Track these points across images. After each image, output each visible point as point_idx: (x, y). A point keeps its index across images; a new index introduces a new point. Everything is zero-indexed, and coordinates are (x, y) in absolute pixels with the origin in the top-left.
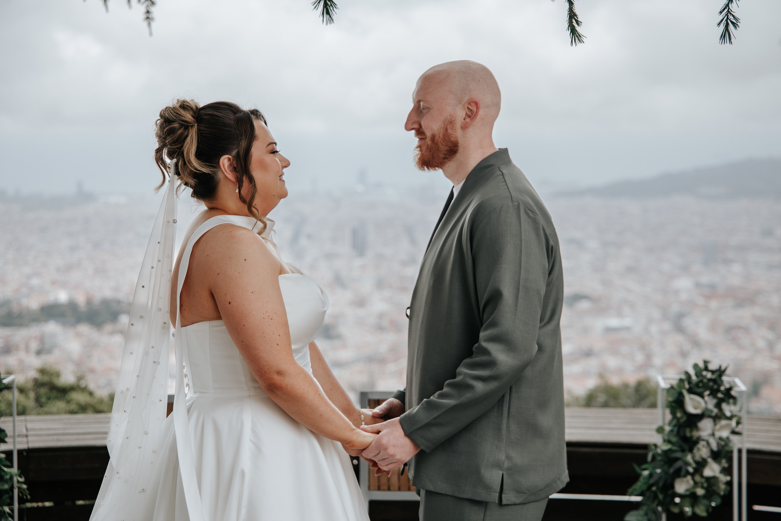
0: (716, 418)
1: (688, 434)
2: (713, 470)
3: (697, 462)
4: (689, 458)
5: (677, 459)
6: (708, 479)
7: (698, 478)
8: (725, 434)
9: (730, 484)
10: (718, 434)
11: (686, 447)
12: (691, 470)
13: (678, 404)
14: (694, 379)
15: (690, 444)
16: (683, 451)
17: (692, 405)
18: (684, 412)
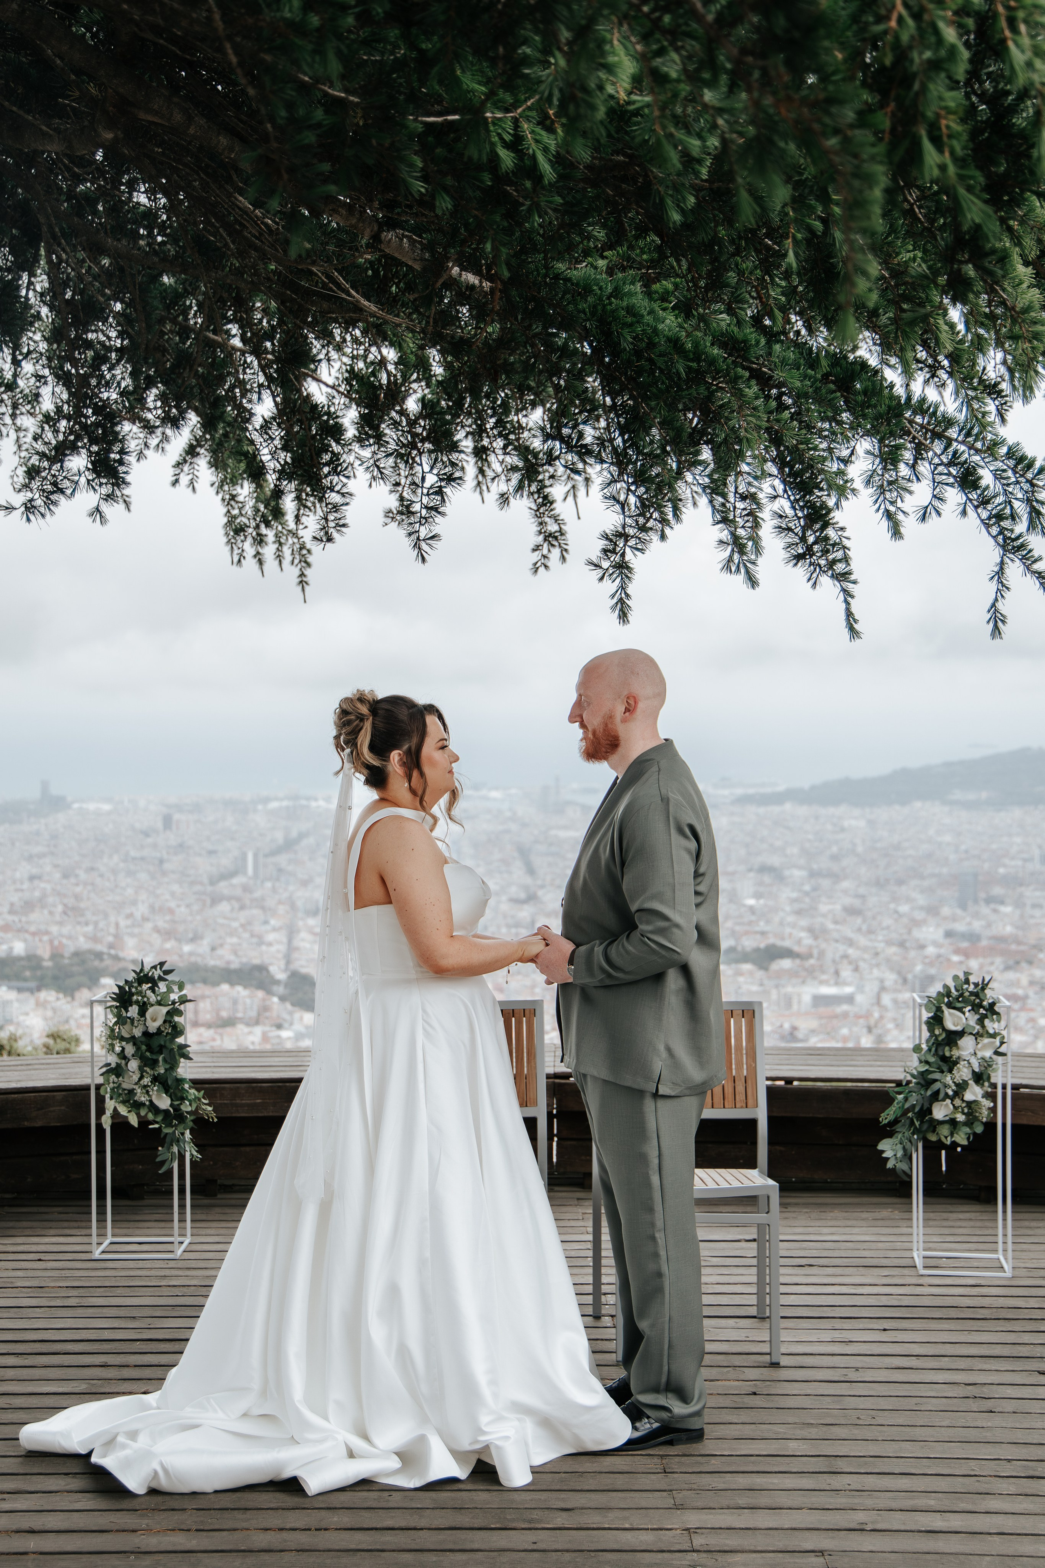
0: (977, 1036)
1: (947, 1054)
2: (975, 1094)
3: (957, 1085)
4: (948, 1079)
6: (969, 1104)
7: (958, 1102)
8: (988, 1054)
9: (993, 1110)
10: (980, 1054)
11: (945, 1068)
12: (950, 1093)
13: (936, 1020)
14: (954, 993)
15: (950, 1064)
16: (942, 1072)
17: (953, 1020)
18: (944, 1029)
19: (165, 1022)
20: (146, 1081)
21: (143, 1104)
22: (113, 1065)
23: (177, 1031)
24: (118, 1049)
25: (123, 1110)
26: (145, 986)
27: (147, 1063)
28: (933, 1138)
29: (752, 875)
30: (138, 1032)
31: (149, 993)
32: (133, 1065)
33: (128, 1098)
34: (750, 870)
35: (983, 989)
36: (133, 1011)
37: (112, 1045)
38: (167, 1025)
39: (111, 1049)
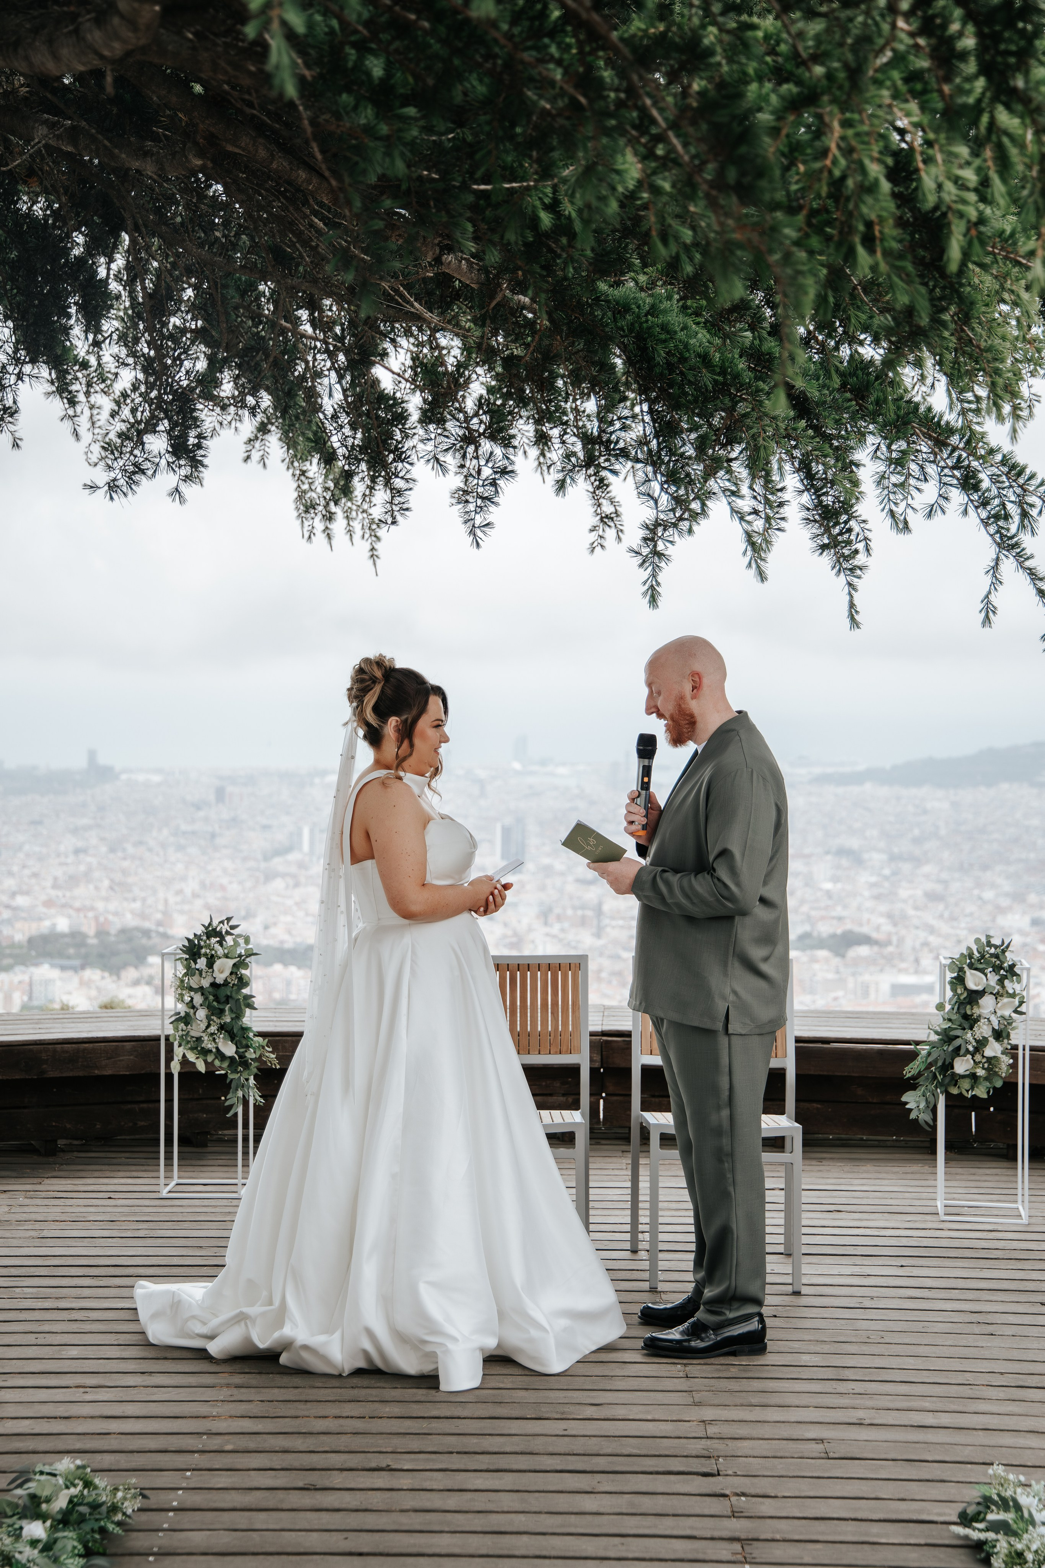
0: (997, 995)
1: (969, 1012)
2: (994, 1050)
3: (977, 1041)
4: (969, 1036)
5: (958, 1037)
6: (990, 1060)
7: (978, 1057)
8: (1007, 1013)
9: (1014, 1066)
10: (999, 1013)
11: (966, 1025)
12: (971, 1049)
13: (959, 980)
14: (976, 954)
15: (970, 1021)
16: (964, 1029)
17: (974, 980)
18: (966, 989)
19: (231, 973)
20: (213, 1029)
21: (210, 1051)
22: (183, 1014)
23: (243, 982)
24: (187, 999)
25: (191, 1057)
26: (214, 940)
27: (215, 1012)
28: (954, 1091)
29: (829, 857)
30: (206, 983)
31: (217, 946)
32: (202, 1014)
33: (196, 1045)
34: (827, 853)
35: (1004, 952)
36: (202, 963)
37: (182, 995)
38: (234, 977)
39: (180, 998)
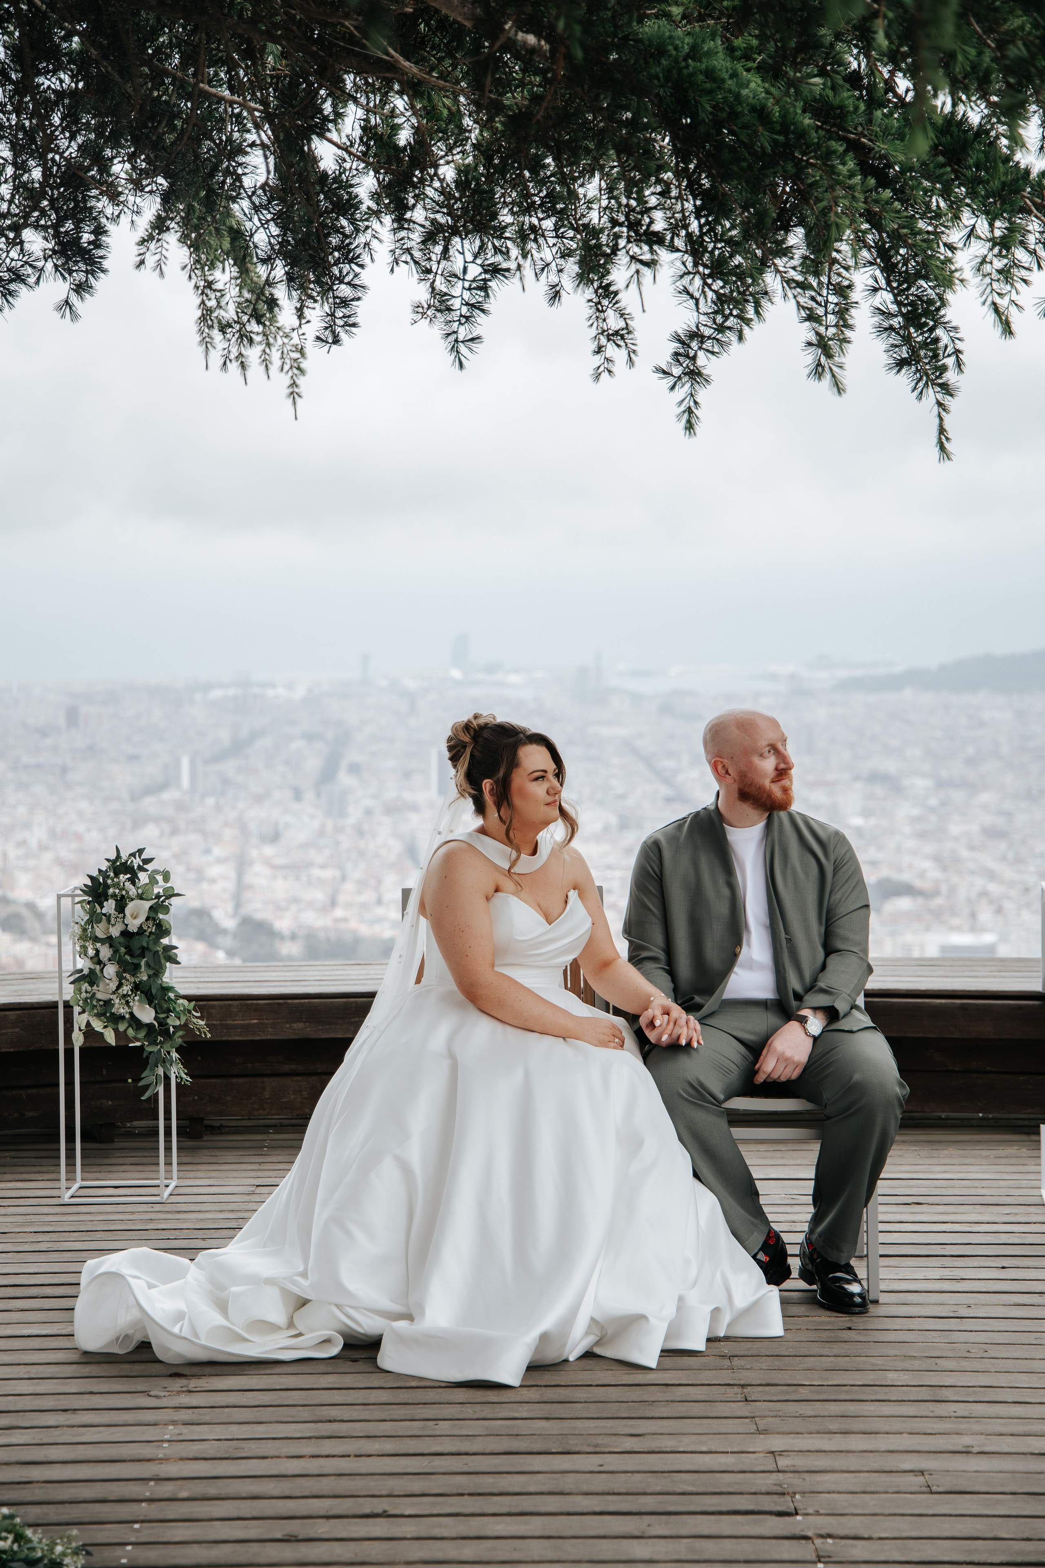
19: (147, 919)
20: (126, 989)
21: (122, 1018)
22: (86, 972)
23: (163, 931)
24: (91, 952)
25: (98, 1025)
26: (123, 877)
27: (127, 968)
29: (859, 785)
31: (128, 884)
32: (111, 970)
33: (105, 1010)
34: (857, 778)
36: (109, 906)
37: (84, 948)
38: (151, 923)
39: (84, 952)
